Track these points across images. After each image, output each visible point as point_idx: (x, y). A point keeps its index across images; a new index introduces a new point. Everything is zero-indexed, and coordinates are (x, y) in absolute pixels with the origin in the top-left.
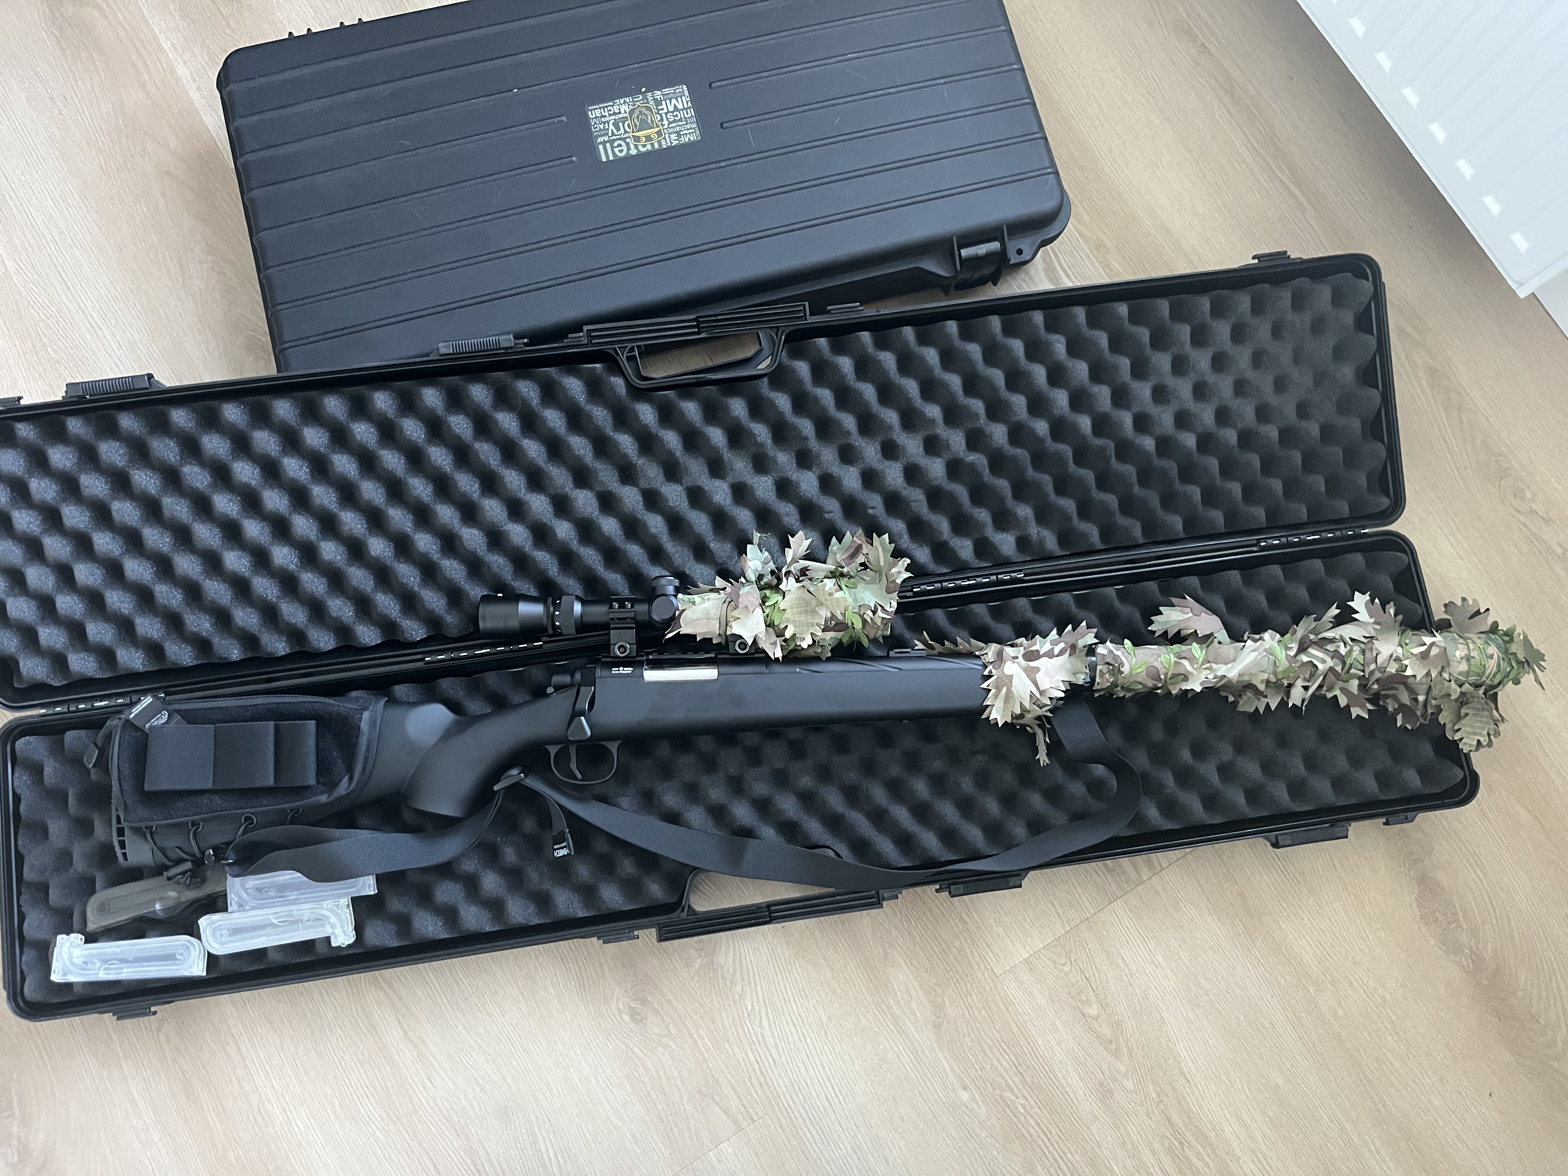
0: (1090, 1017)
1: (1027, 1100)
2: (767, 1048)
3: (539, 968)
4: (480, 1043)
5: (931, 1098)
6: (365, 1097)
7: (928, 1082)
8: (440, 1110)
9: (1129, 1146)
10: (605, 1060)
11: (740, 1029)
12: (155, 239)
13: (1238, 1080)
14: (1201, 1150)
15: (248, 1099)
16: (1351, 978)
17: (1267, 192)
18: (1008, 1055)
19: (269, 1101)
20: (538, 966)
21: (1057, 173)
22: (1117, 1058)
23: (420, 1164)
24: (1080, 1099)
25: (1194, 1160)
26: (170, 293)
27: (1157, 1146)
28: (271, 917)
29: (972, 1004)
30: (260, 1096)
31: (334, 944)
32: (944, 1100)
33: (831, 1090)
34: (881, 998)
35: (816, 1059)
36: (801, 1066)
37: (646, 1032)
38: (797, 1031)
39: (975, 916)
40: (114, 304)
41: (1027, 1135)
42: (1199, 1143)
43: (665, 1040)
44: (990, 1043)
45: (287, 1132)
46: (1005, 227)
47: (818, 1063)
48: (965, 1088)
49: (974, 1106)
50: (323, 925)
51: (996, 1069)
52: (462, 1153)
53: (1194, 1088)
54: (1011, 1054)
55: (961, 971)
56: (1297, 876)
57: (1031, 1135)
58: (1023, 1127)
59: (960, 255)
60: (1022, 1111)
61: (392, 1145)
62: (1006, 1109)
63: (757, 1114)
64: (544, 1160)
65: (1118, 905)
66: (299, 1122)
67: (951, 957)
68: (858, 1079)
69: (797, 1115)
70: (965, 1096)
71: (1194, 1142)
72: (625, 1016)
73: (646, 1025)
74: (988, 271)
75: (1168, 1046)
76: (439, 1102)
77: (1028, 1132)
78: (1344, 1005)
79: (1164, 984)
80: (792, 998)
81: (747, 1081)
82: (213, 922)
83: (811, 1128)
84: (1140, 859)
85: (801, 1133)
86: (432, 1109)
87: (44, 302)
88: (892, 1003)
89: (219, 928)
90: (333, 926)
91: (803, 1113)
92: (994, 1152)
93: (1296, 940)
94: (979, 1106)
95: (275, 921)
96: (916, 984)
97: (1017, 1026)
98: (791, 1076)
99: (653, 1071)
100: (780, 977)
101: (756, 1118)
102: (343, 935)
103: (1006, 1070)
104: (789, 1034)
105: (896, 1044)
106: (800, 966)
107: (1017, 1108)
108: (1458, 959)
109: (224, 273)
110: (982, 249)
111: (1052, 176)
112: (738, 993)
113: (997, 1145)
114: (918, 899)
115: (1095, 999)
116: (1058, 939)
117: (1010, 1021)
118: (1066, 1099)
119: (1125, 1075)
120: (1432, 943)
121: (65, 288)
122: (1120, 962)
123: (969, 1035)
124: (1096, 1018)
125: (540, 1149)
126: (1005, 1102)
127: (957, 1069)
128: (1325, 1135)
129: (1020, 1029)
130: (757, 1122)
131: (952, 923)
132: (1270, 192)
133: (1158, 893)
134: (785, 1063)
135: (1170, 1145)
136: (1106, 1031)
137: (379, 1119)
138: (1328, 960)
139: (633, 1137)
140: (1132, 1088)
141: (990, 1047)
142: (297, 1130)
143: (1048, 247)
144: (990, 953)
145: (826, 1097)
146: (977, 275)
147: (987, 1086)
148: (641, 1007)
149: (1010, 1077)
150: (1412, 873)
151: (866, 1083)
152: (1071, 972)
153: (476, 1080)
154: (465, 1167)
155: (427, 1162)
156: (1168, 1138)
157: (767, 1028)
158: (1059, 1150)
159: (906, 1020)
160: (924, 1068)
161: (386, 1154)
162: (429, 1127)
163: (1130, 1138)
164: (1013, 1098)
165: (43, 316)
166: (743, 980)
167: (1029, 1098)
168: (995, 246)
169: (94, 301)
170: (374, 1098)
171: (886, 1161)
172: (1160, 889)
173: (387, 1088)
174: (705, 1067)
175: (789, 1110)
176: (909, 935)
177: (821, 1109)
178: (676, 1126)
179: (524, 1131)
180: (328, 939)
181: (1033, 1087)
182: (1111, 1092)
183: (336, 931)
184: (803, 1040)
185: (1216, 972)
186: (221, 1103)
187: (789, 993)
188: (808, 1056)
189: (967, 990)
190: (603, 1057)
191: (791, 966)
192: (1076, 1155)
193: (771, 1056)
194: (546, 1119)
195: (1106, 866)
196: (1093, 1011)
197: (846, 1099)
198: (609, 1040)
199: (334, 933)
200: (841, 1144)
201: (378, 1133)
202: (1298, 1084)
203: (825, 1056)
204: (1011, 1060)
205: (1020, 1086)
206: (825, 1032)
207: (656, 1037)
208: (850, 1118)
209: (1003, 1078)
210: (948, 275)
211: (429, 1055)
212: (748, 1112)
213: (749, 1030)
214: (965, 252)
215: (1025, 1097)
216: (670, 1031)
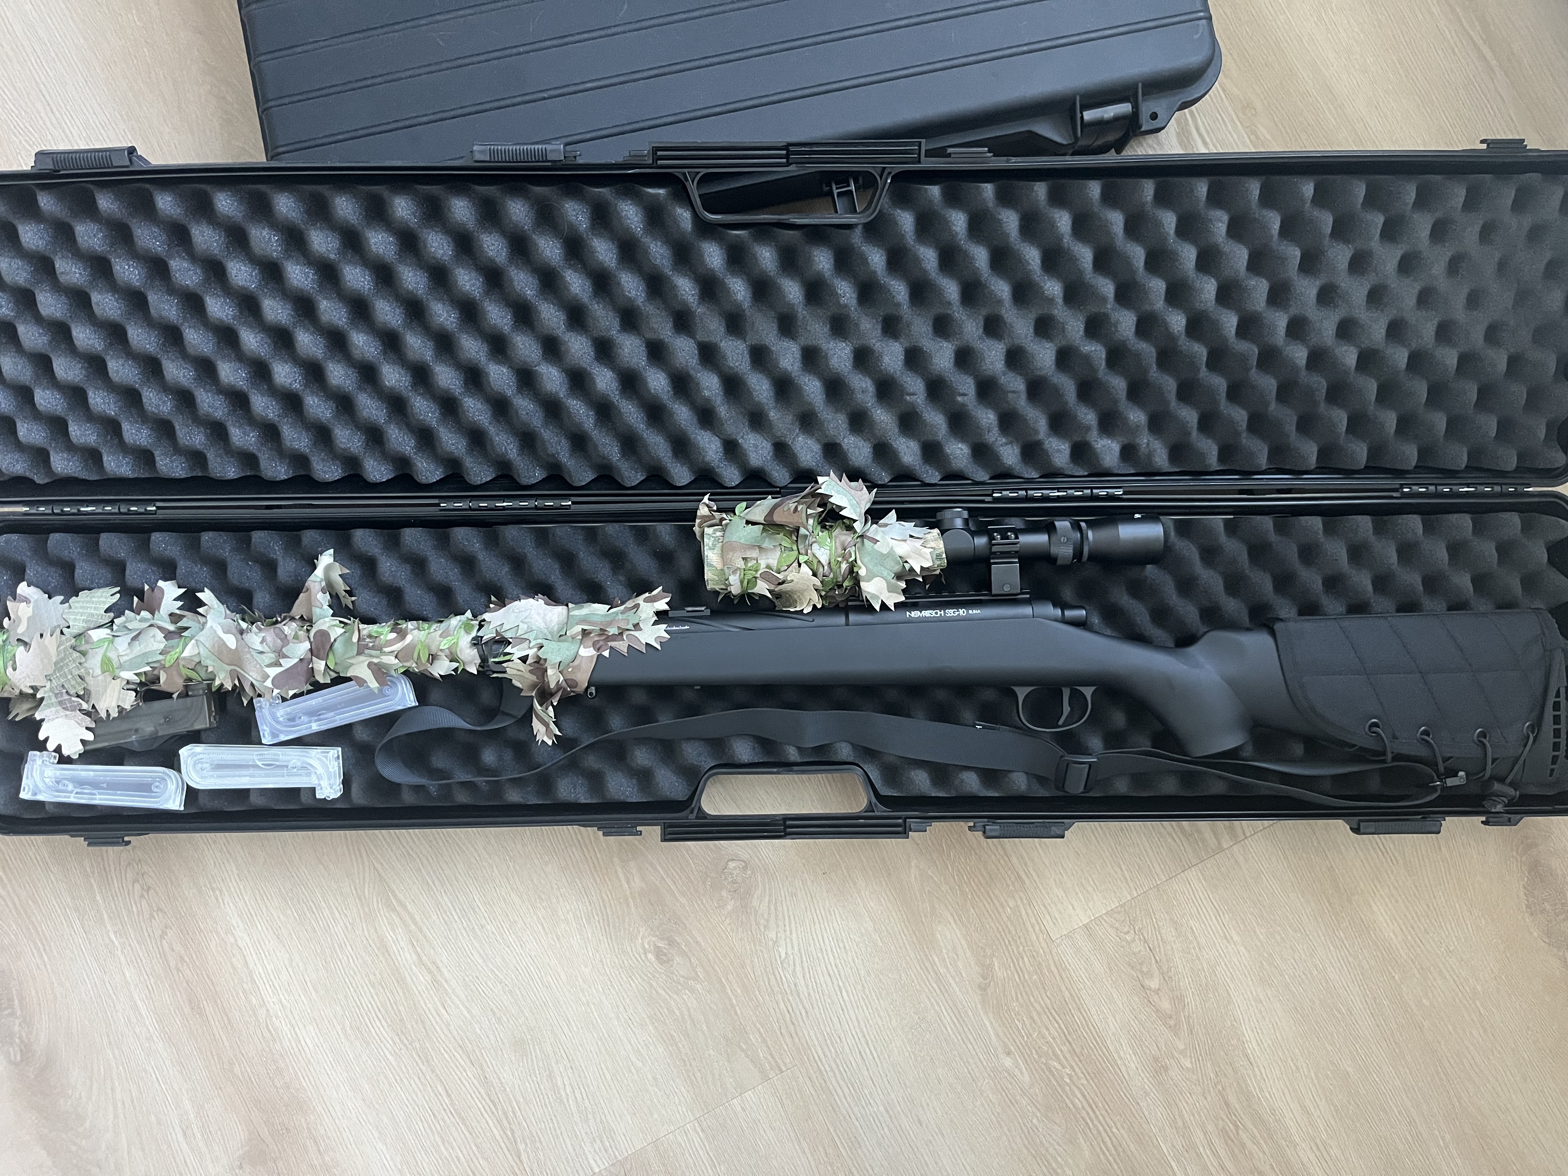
0: (1150, 989)
1: (1074, 1071)
2: (800, 999)
3: (561, 900)
4: (497, 972)
5: (971, 1061)
6: (376, 1019)
7: (969, 1046)
8: (454, 1038)
9: (1180, 1123)
10: (627, 1000)
11: (772, 977)
12: (147, 54)
13: (1305, 1065)
14: (1257, 1134)
15: (254, 1014)
16: (1441, 966)
17: (1453, 51)
18: (1058, 1023)
19: (277, 1017)
20: (560, 898)
21: (1210, 18)
22: (1176, 1034)
23: (433, 1091)
24: (1131, 1073)
25: (1249, 1144)
26: (165, 121)
27: (1210, 1127)
28: (255, 758)
29: (1024, 968)
30: (268, 1010)
31: (319, 795)
32: (985, 1063)
33: (865, 1046)
34: (926, 955)
35: (851, 1012)
36: (835, 1020)
37: (672, 973)
38: (833, 983)
39: (1034, 875)
40: (103, 132)
41: (1071, 1106)
42: (1255, 1127)
43: (691, 982)
44: (1038, 1008)
45: (296, 1049)
46: (1140, 85)
47: (854, 1018)
48: (1009, 1054)
49: (1016, 1071)
50: (309, 775)
51: (1044, 1037)
52: (475, 1082)
53: (1256, 1070)
54: (1060, 1021)
55: (1014, 932)
56: (1397, 854)
57: (1074, 1106)
58: (1067, 1097)
59: (1082, 117)
60: (1068, 1081)
61: (404, 1069)
62: (1052, 1078)
63: (785, 1064)
64: (561, 1096)
65: (1192, 874)
66: (308, 1040)
67: (1004, 916)
68: (896, 1038)
69: (828, 1069)
70: (1008, 1062)
71: (1250, 1125)
72: (650, 956)
73: (672, 966)
74: (1111, 137)
75: (1233, 1025)
76: (452, 1027)
77: (1072, 1103)
78: (1430, 994)
79: (1235, 960)
80: (829, 949)
81: (778, 1032)
82: (195, 755)
83: (842, 1083)
84: (1221, 825)
85: (831, 1087)
86: (446, 1036)
87: (25, 127)
88: (936, 959)
89: (200, 761)
90: (319, 777)
91: (834, 1067)
92: (1035, 1121)
93: (1387, 924)
94: (1022, 1073)
95: (259, 763)
96: (963, 942)
97: (1070, 993)
98: (823, 1029)
99: (678, 1013)
100: (817, 925)
101: (784, 1069)
102: (329, 788)
103: (1054, 1039)
104: (824, 986)
105: (938, 1003)
106: (841, 916)
107: (1062, 1078)
108: (1561, 954)
109: (224, 98)
110: (1110, 112)
111: (1204, 22)
112: (772, 940)
113: (1039, 1114)
114: (973, 852)
115: (1157, 972)
116: (1121, 906)
117: (1064, 988)
118: (1116, 1073)
119: (1182, 1052)
120: (1535, 934)
121: (49, 112)
122: (1189, 935)
123: (1017, 999)
124: (1157, 991)
125: (556, 1084)
126: (1051, 1071)
127: (1002, 1034)
128: (1392, 1127)
129: (1072, 996)
130: (785, 1073)
131: (1009, 882)
132: (1456, 50)
133: (1237, 862)
134: (818, 1016)
135: (1224, 1127)
136: (1166, 1005)
137: (390, 1042)
138: (1419, 947)
139: (655, 1079)
140: (1189, 1066)
141: (1039, 1014)
142: (306, 1049)
143: (1186, 111)
144: (1047, 917)
145: (860, 1052)
146: (1100, 142)
147: (1032, 1053)
148: (667, 947)
149: (1057, 1045)
150: (1524, 859)
151: (903, 1042)
152: (1134, 941)
153: (492, 1010)
154: (479, 1097)
155: (440, 1089)
156: (1223, 1120)
157: (801, 978)
158: (1103, 1123)
159: (951, 980)
160: (966, 1029)
161: (397, 1078)
162: (442, 1054)
163: (1181, 1116)
164: (1059, 1067)
165: (24, 143)
166: (778, 926)
167: (1077, 1069)
168: (1125, 108)
169: (81, 128)
170: (386, 1021)
171: (919, 1121)
172: (1241, 859)
173: (399, 1012)
174: (733, 1013)
175: (819, 1063)
176: (960, 891)
177: (854, 1065)
178: (699, 1071)
179: (541, 1064)
180: (313, 790)
181: (1082, 1058)
182: (1166, 1069)
183: (322, 783)
184: (839, 993)
185: (1294, 952)
186: (227, 1015)
187: (827, 941)
188: (843, 1010)
189: (1019, 953)
190: (625, 996)
191: (831, 915)
192: (1122, 1131)
193: (804, 1007)
194: (564, 1055)
195: (1182, 829)
196: (1154, 984)
197: (881, 1057)
198: (632, 979)
199: (320, 785)
200: (872, 1101)
201: (389, 1056)
202: (1369, 1073)
203: (861, 1011)
204: (1060, 1027)
205: (1068, 1056)
206: (863, 987)
207: (682, 979)
208: (884, 1076)
209: (1051, 1047)
210: (1065, 142)
211: (443, 982)
212: (776, 1062)
213: (781, 978)
214: (1088, 115)
215: (1072, 1067)
216: (697, 974)
